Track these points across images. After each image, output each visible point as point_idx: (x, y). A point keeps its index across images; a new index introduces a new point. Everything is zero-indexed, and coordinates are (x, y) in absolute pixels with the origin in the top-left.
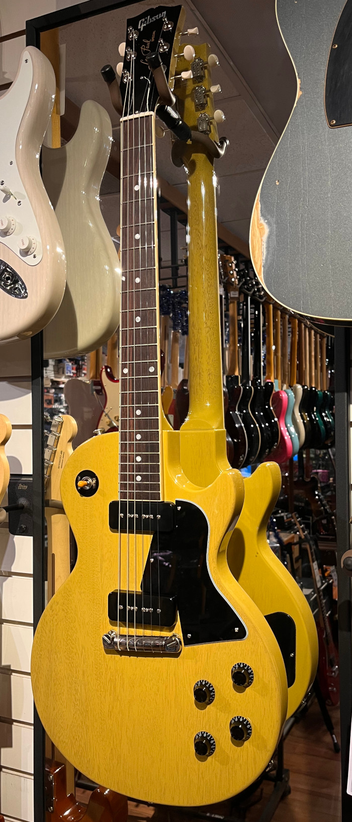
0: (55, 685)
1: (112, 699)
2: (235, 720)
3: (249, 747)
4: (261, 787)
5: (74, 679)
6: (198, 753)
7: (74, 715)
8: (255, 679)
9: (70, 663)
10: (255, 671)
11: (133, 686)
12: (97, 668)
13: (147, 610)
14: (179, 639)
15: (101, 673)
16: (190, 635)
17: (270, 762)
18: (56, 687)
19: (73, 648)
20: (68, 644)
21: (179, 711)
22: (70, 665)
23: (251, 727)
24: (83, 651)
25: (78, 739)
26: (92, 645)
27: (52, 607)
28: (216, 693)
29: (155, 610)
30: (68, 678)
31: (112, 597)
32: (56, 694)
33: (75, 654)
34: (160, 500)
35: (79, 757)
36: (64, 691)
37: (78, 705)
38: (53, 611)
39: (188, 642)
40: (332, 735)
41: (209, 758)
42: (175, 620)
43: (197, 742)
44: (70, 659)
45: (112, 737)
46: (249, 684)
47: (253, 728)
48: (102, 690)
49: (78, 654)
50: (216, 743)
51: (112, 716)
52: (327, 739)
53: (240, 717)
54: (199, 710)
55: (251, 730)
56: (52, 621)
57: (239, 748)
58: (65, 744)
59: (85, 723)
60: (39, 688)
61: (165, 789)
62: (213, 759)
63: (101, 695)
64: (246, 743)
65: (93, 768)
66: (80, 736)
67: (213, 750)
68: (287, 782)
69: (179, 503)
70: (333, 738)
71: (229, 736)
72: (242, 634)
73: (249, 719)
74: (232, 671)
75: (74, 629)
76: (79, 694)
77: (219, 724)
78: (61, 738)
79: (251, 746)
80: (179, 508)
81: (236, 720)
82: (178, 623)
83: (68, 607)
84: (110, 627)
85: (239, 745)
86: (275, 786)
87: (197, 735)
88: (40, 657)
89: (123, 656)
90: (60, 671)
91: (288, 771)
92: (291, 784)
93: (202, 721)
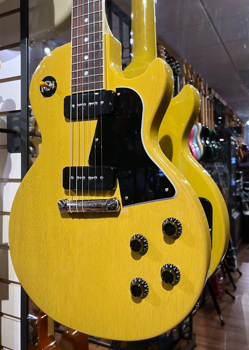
0: (25, 244)
1: (66, 254)
2: (165, 267)
3: (178, 290)
4: (179, 342)
5: (38, 239)
6: (134, 295)
7: (38, 267)
8: (183, 231)
9: (35, 227)
10: (183, 225)
11: (82, 243)
12: (55, 230)
13: (92, 178)
14: (118, 201)
15: (58, 234)
16: (127, 197)
17: (196, 304)
18: (26, 246)
19: (38, 216)
20: (34, 212)
21: (118, 261)
22: (36, 229)
23: (179, 273)
24: (45, 217)
25: (41, 285)
26: (52, 212)
27: (23, 185)
28: (149, 245)
29: (99, 178)
30: (34, 239)
31: (66, 171)
32: (26, 252)
33: (40, 220)
34: (103, 88)
35: (41, 300)
36: (31, 249)
37: (42, 259)
38: (24, 187)
39: (126, 203)
40: (220, 315)
41: (144, 300)
42: (115, 185)
43: (133, 286)
44: (36, 224)
45: (66, 284)
46: (177, 235)
47: (181, 274)
48: (59, 247)
49: (42, 220)
50: (149, 288)
51: (66, 267)
52: (217, 317)
53: (170, 265)
54: (135, 260)
55: (180, 275)
56: (24, 195)
57: (169, 292)
58: (32, 289)
59: (46, 273)
60: (14, 248)
61: (107, 327)
62: (147, 302)
63: (58, 250)
64: (175, 287)
65: (52, 308)
66: (43, 284)
67: (146, 293)
68: (194, 340)
69: (118, 90)
70: (220, 318)
71: (160, 282)
72: (172, 193)
73: (178, 267)
74: (163, 225)
75: (39, 200)
76: (42, 251)
77: (152, 271)
78: (29, 285)
79: (180, 290)
80: (119, 94)
81: (167, 266)
82: (118, 189)
83: (34, 184)
84: (65, 197)
85: (169, 289)
86: (188, 342)
87: (133, 280)
88: (14, 224)
89: (74, 219)
90: (29, 234)
91: (195, 334)
92: (197, 342)
93: (137, 269)
